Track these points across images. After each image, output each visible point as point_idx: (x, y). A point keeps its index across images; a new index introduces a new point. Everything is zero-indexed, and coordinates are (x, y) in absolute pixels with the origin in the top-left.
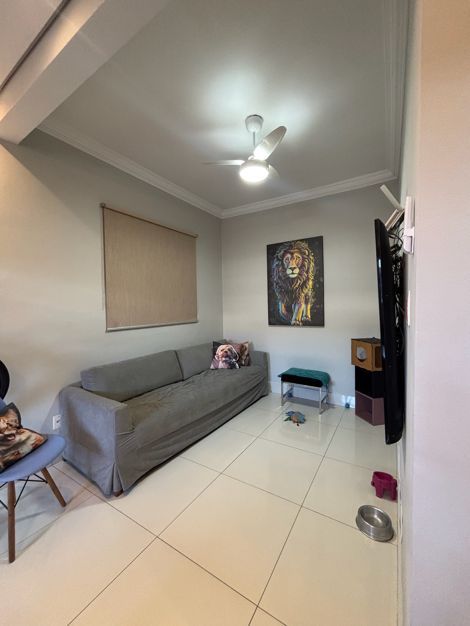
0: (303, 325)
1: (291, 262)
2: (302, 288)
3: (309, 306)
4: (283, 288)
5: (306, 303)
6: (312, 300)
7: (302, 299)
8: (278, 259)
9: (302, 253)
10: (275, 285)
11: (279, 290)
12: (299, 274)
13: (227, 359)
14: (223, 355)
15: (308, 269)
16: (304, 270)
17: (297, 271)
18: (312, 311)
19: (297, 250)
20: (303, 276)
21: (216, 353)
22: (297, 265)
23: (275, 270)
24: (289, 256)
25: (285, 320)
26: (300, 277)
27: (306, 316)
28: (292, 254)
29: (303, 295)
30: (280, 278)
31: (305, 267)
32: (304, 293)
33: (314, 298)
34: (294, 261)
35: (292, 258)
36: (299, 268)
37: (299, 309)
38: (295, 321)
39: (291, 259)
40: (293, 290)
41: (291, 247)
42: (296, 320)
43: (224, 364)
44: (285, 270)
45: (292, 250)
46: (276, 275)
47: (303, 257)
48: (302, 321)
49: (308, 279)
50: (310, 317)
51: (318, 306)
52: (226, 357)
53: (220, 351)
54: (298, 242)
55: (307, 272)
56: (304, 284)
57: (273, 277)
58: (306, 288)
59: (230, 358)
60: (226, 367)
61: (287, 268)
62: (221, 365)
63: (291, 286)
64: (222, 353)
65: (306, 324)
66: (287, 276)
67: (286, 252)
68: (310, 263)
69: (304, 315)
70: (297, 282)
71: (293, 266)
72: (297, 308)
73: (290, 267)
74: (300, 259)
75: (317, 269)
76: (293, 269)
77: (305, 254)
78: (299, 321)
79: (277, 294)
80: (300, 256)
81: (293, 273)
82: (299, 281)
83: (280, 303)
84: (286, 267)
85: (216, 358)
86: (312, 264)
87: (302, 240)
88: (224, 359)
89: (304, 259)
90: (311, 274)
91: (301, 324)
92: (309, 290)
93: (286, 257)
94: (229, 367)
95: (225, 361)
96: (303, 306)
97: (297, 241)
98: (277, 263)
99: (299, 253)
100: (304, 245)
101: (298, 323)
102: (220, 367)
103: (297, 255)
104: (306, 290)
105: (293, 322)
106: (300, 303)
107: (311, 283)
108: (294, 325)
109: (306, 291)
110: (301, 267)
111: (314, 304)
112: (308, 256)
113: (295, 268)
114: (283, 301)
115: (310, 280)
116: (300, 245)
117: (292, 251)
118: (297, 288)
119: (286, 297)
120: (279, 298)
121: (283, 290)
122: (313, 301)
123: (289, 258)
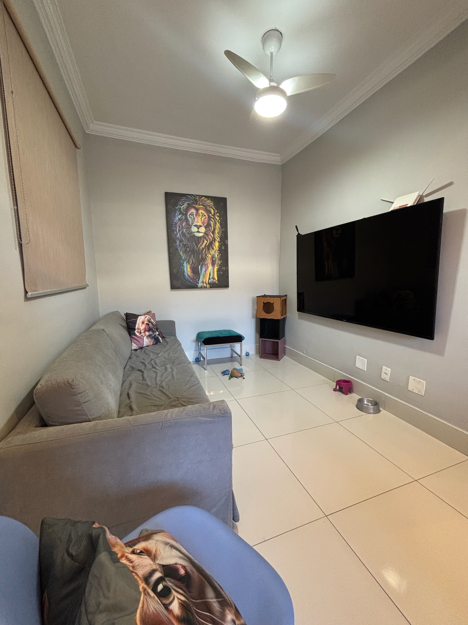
0: (211, 287)
1: (196, 219)
2: (209, 249)
3: (216, 268)
4: (188, 247)
5: (213, 264)
6: (218, 262)
7: (209, 261)
8: (181, 213)
9: (209, 212)
10: (178, 243)
11: (184, 249)
12: (205, 233)
13: (151, 333)
14: (145, 328)
15: (214, 229)
16: (210, 230)
17: (203, 230)
18: (219, 273)
19: (202, 206)
20: (210, 237)
21: (136, 327)
22: (203, 223)
23: (178, 225)
24: (193, 211)
25: (191, 282)
26: (206, 237)
27: (213, 278)
28: (197, 210)
29: (210, 256)
30: (183, 234)
31: (211, 226)
32: (210, 254)
33: (220, 260)
34: (200, 218)
35: (197, 214)
36: (205, 227)
37: (206, 271)
38: (202, 284)
39: (196, 215)
40: (199, 250)
41: (196, 202)
42: (203, 282)
43: (149, 339)
44: (189, 226)
45: (196, 204)
46: (179, 231)
47: (208, 215)
48: (209, 284)
49: (214, 240)
50: (216, 279)
51: (224, 268)
52: (149, 331)
53: (141, 324)
54: (203, 198)
55: (213, 233)
56: (211, 245)
57: (175, 233)
58: (213, 249)
59: (154, 332)
60: (152, 344)
61: (192, 224)
62: (146, 341)
63: (197, 246)
64: (144, 326)
65: (213, 286)
66: (192, 234)
67: (189, 206)
68: (215, 223)
69: (211, 277)
70: (203, 241)
71: (199, 224)
72: (204, 269)
73: (194, 224)
74: (205, 218)
75: (222, 231)
76: (198, 227)
77: (211, 213)
78: (206, 283)
79: (181, 254)
80: (206, 214)
81: (198, 232)
82: (205, 242)
83: (185, 264)
84: (191, 223)
85: (138, 334)
86: (218, 225)
87: (208, 197)
88: (147, 333)
89: (209, 217)
90: (217, 235)
91: (208, 286)
92: (215, 252)
93: (191, 212)
94: (155, 343)
95: (149, 336)
96: (210, 267)
97: (202, 196)
98: (180, 216)
99: (204, 210)
100: (209, 202)
101: (205, 285)
102: (145, 344)
103: (203, 212)
104: (213, 251)
105: (200, 285)
106: (207, 264)
107: (217, 244)
108: (201, 288)
109: (212, 252)
110: (208, 226)
111: (221, 266)
112: (214, 215)
113: (201, 226)
114: (188, 262)
115: (217, 242)
116: (205, 201)
117: (197, 206)
118: (203, 249)
119: (192, 257)
120: (183, 258)
121: (188, 249)
122: (219, 263)
123: (194, 214)
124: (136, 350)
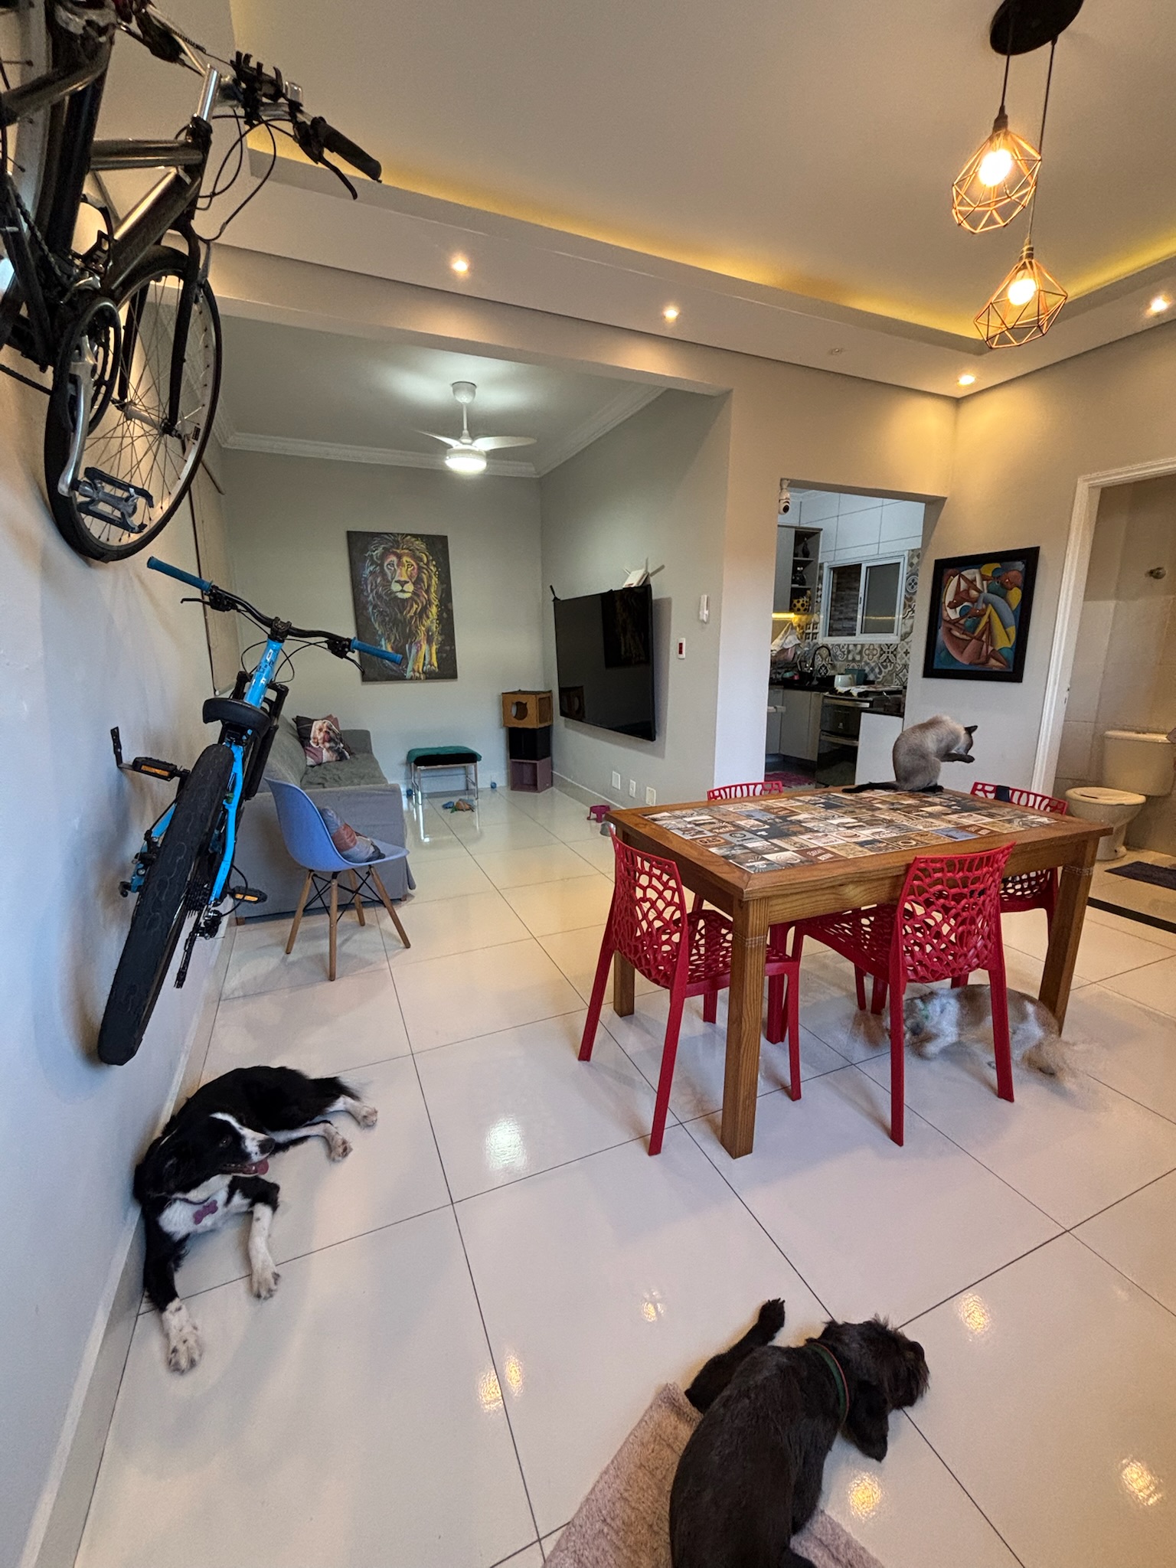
0: (427, 678)
1: (398, 571)
2: (421, 618)
3: (434, 648)
4: (388, 615)
5: (429, 641)
6: (438, 638)
7: (422, 636)
8: (373, 563)
9: (418, 559)
10: (370, 609)
11: (379, 619)
12: (414, 593)
13: (332, 744)
14: (324, 738)
15: (429, 586)
16: (421, 588)
17: (410, 587)
18: (440, 655)
19: (406, 551)
20: (421, 598)
21: (312, 736)
22: (410, 577)
23: (369, 582)
24: (394, 559)
25: (393, 670)
26: (416, 598)
27: (431, 664)
28: (399, 557)
29: (423, 629)
30: (379, 596)
31: (423, 582)
32: (424, 626)
33: (441, 634)
34: (404, 569)
35: (400, 564)
36: (414, 584)
37: (417, 652)
38: (412, 673)
39: (398, 566)
40: (405, 619)
41: (397, 544)
42: (414, 671)
43: (331, 753)
44: (387, 583)
45: (398, 549)
46: (372, 590)
47: (418, 564)
48: (423, 672)
49: (429, 602)
50: (436, 664)
51: (448, 648)
52: (329, 741)
53: (317, 732)
54: (409, 537)
55: (427, 591)
56: (424, 610)
57: (365, 594)
58: (428, 618)
59: (336, 743)
60: (334, 759)
61: (392, 579)
62: (326, 756)
63: (401, 613)
64: (322, 734)
65: (430, 676)
66: (393, 596)
67: (386, 552)
68: (430, 578)
69: (427, 662)
70: (412, 606)
71: (403, 579)
72: (414, 651)
73: (396, 579)
74: (414, 569)
75: (443, 589)
76: (403, 583)
77: (422, 560)
78: (418, 672)
79: (376, 626)
80: (414, 563)
81: (403, 591)
82: (415, 606)
83: (383, 643)
84: (390, 578)
85: (314, 745)
86: (435, 580)
87: (416, 536)
88: (327, 745)
89: (420, 568)
90: (433, 596)
91: (422, 676)
92: (432, 622)
93: (389, 560)
94: (339, 759)
95: (329, 749)
96: (425, 647)
97: (407, 535)
98: (371, 568)
99: (411, 557)
100: (419, 544)
101: (417, 675)
102: (325, 759)
103: (409, 560)
104: (429, 622)
105: (409, 674)
106: (419, 642)
107: (434, 610)
108: (411, 679)
109: (427, 623)
110: (418, 582)
111: (442, 645)
112: (427, 564)
113: (406, 582)
114: (389, 639)
115: (434, 607)
116: (412, 543)
117: (398, 551)
118: (412, 617)
119: (394, 631)
120: (380, 632)
121: (387, 619)
122: (440, 639)
123: (395, 564)
124: (312, 766)
